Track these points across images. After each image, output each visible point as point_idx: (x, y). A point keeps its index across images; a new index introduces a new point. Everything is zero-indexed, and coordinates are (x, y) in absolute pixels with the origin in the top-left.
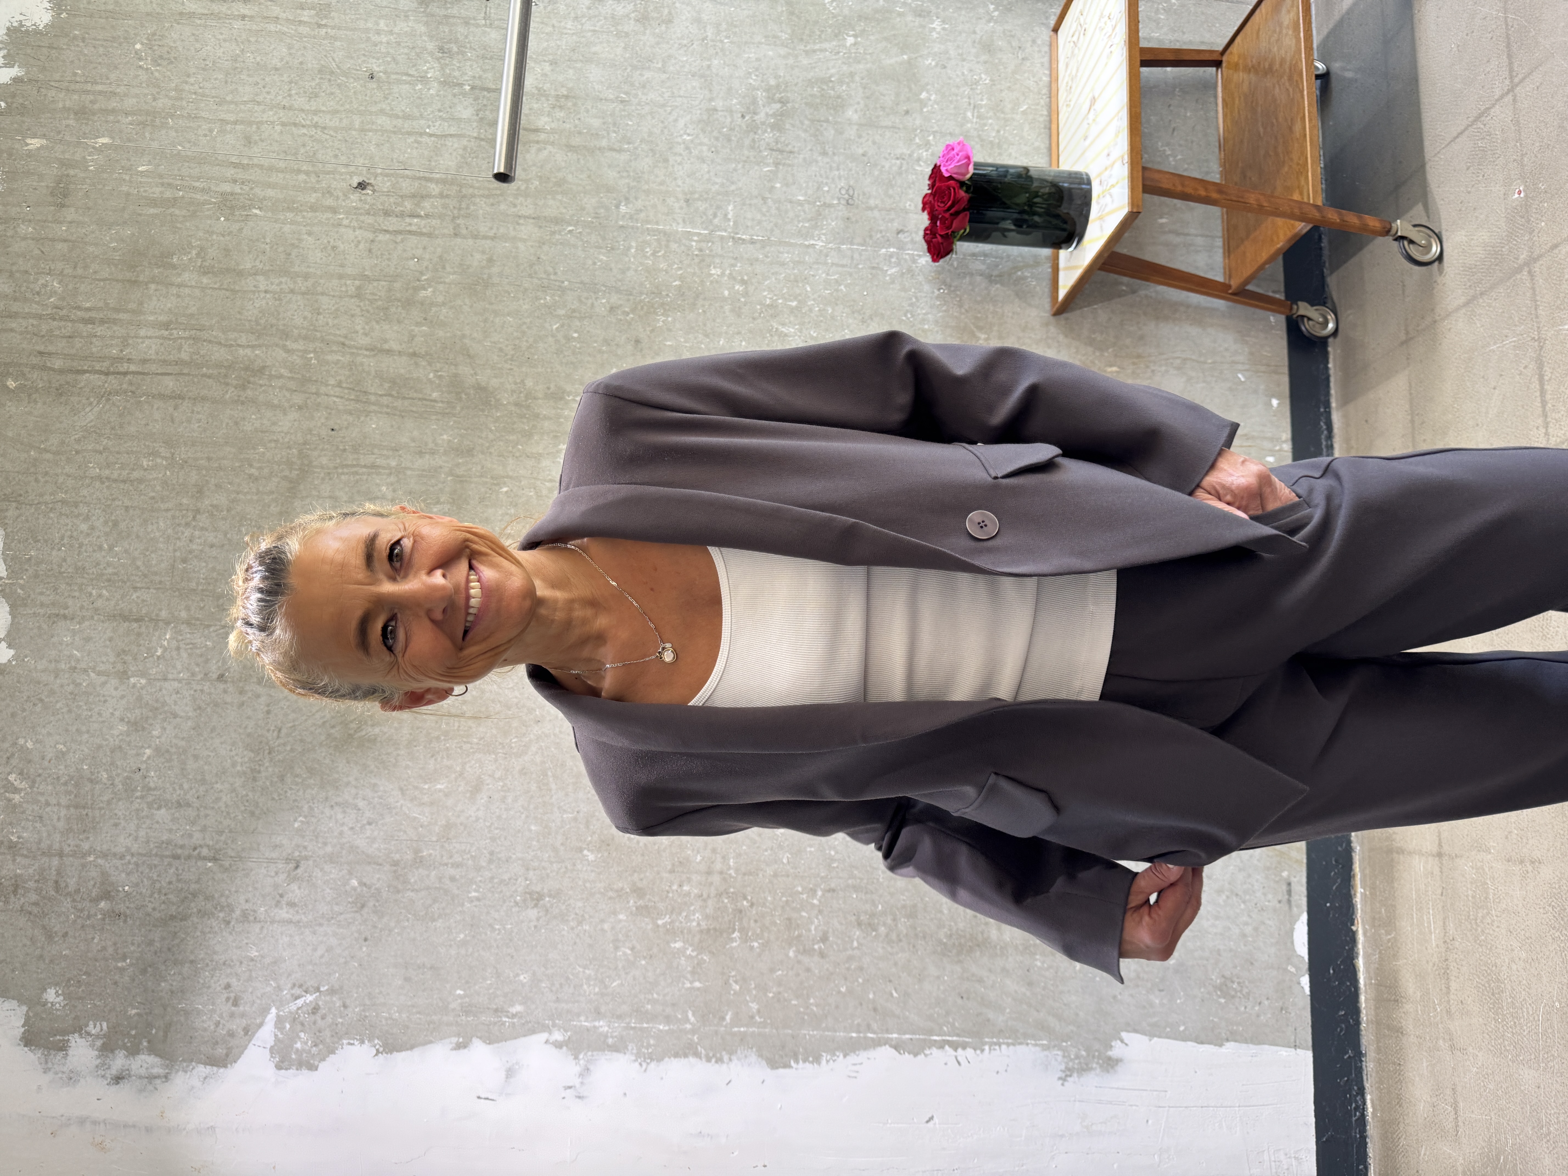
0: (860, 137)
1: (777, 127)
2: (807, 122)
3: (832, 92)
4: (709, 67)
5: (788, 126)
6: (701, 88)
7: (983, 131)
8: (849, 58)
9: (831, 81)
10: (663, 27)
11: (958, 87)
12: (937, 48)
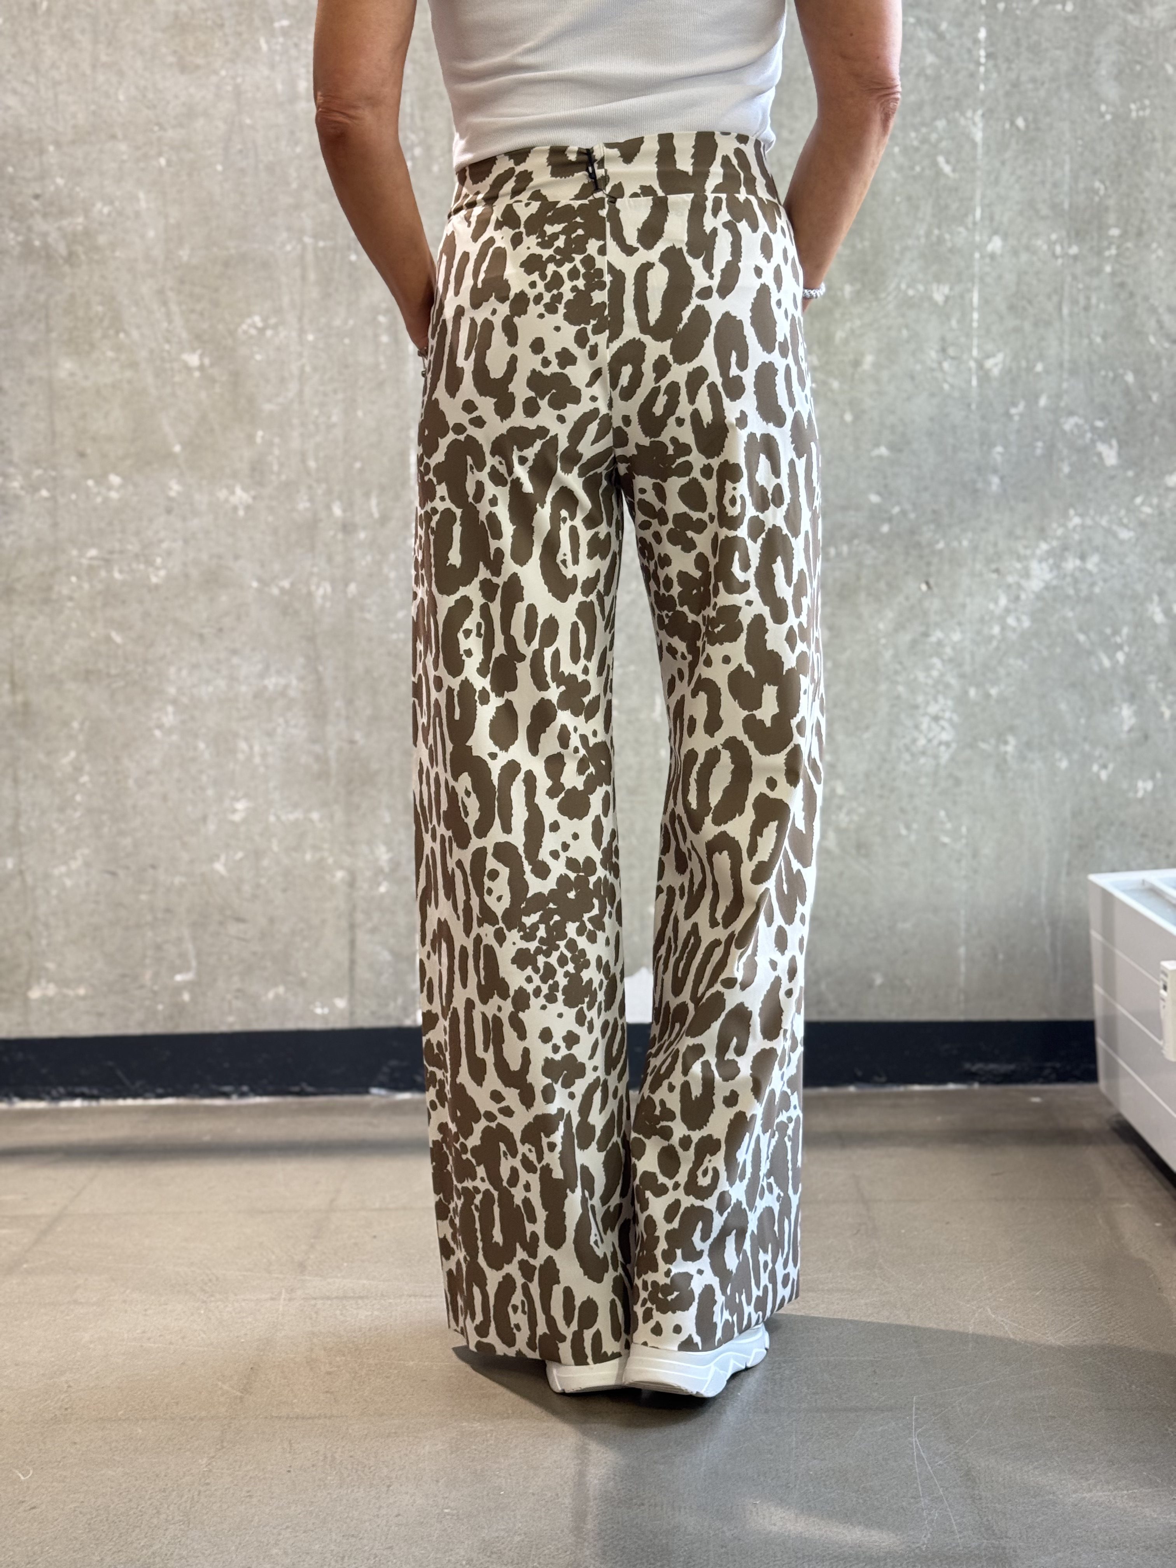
0: (31, 382)
1: (28, 252)
2: (42, 298)
3: (98, 334)
4: (113, 137)
5: (31, 268)
6: (74, 127)
7: (68, 575)
8: (163, 360)
9: (117, 333)
10: (171, 59)
11: (137, 533)
12: (201, 499)
